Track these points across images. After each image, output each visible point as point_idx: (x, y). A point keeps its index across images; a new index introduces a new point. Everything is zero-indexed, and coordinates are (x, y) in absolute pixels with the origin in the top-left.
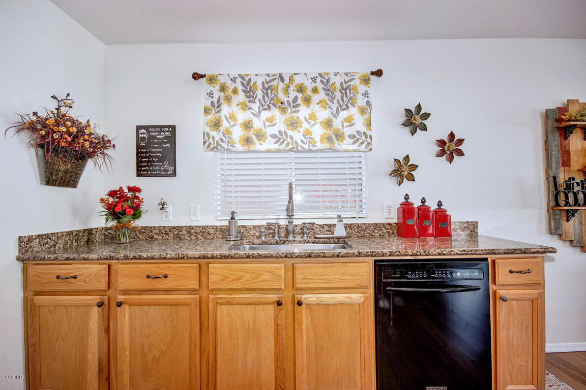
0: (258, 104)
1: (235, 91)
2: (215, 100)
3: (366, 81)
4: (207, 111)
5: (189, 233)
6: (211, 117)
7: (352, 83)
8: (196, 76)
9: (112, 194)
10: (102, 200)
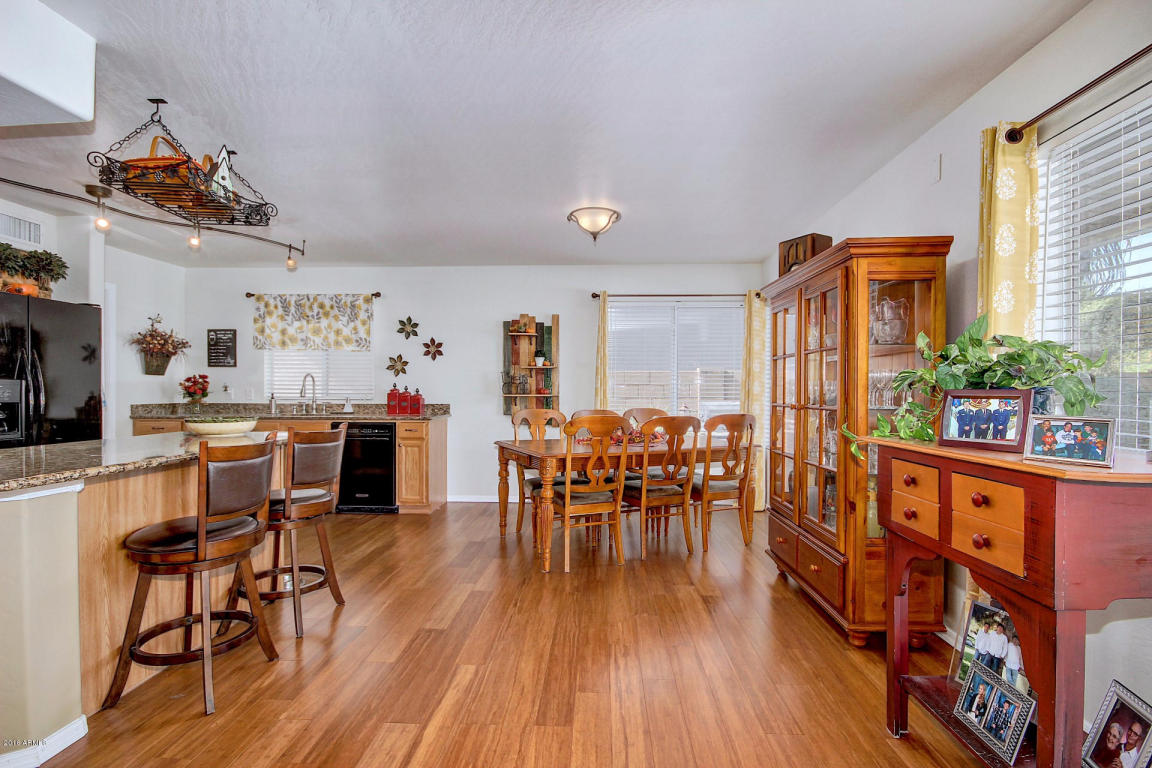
0: (291, 316)
1: (276, 307)
2: (262, 313)
3: (368, 300)
4: (255, 321)
5: (245, 408)
6: (259, 325)
7: (357, 303)
8: (249, 295)
9: (188, 380)
10: (181, 384)
